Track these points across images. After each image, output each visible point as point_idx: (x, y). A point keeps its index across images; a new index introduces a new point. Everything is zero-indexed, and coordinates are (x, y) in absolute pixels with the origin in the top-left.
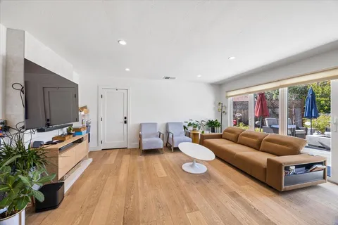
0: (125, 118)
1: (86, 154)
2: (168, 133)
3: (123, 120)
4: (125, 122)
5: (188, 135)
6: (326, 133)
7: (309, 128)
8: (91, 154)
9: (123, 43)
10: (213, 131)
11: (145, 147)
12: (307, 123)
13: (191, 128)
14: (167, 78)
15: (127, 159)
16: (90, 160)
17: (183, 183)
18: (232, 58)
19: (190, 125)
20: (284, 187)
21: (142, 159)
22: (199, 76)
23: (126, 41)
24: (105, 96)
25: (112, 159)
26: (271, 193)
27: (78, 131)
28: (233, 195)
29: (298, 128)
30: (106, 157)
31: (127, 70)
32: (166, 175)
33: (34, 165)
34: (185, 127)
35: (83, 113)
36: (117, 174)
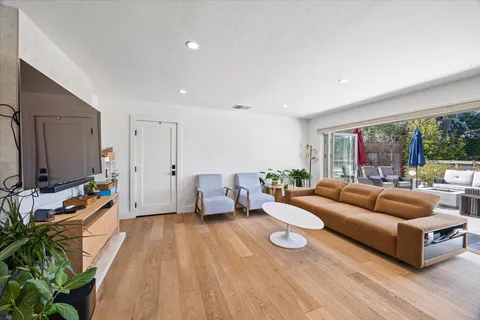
0: (174, 167)
1: (117, 225)
2: (237, 188)
3: (170, 170)
4: (174, 173)
5: (267, 190)
6: (435, 185)
7: (415, 180)
8: (123, 224)
9: (193, 46)
10: (299, 185)
11: (208, 212)
12: (412, 172)
13: (269, 182)
14: (238, 107)
15: (181, 230)
16: (123, 235)
17: (282, 264)
18: (344, 81)
19: (269, 176)
20: (423, 262)
21: (204, 229)
22: (285, 106)
23: (199, 43)
24: (141, 133)
25: (157, 231)
26: (407, 272)
27: (104, 188)
28: (358, 277)
29: (401, 180)
30: (146, 228)
31: (182, 92)
32: (251, 254)
33: (48, 254)
34: (261, 180)
35: (107, 159)
36: (174, 256)
